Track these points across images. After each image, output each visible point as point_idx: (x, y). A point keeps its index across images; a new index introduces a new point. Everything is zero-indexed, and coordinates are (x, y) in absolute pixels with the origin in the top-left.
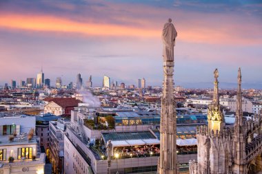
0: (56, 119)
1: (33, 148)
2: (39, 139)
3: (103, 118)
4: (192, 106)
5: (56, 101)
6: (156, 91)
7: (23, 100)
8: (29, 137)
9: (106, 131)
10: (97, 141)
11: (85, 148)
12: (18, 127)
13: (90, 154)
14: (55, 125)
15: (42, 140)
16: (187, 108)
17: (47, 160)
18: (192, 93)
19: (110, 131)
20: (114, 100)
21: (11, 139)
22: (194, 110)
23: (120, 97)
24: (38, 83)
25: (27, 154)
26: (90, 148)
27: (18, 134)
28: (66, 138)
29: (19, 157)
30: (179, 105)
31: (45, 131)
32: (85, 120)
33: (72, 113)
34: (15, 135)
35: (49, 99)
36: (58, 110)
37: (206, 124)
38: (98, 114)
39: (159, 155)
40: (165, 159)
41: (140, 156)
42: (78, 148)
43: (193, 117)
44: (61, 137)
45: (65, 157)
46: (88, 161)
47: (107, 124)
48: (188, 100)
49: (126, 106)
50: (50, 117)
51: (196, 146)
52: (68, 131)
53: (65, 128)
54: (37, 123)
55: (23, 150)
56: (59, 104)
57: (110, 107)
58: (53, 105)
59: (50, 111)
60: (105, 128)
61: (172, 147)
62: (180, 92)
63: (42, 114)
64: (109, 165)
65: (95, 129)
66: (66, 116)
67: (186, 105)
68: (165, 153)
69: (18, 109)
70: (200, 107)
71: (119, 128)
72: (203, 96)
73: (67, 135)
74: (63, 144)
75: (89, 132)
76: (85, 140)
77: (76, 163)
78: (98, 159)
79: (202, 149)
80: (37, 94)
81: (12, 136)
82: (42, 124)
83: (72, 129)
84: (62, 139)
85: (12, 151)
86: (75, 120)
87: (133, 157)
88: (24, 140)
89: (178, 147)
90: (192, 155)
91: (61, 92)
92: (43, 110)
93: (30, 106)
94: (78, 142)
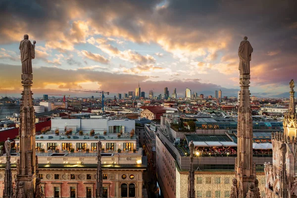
0: (149, 122)
1: (134, 144)
2: (138, 137)
3: (186, 123)
4: (267, 114)
5: (150, 108)
6: (231, 101)
7: (127, 108)
8: (131, 135)
9: (188, 134)
10: (182, 140)
11: (172, 146)
12: (123, 128)
13: (176, 151)
14: (149, 127)
15: (139, 137)
16: (262, 116)
17: (144, 153)
18: (266, 102)
19: (192, 133)
20: (194, 108)
21: (119, 136)
22: (268, 117)
23: (199, 106)
24: (136, 95)
25: (130, 148)
26: (176, 146)
27: (123, 132)
28: (157, 137)
29: (125, 149)
30: (254, 113)
31: (142, 132)
32: (172, 124)
33: (162, 118)
34: (122, 133)
35: (144, 107)
36: (151, 116)
37: (282, 131)
38: (181, 119)
39: (236, 155)
40: (242, 160)
41: (218, 155)
42: (166, 145)
43: (268, 124)
44: (153, 137)
45: (157, 151)
46: (175, 156)
47: (189, 128)
48: (262, 109)
49: (205, 113)
50: (145, 120)
51: (271, 150)
52: (158, 132)
53: (156, 130)
54: (136, 125)
55: (127, 144)
56: (152, 112)
57: (192, 114)
58: (148, 112)
59: (145, 117)
60: (187, 131)
61: (248, 151)
62: (254, 102)
63: (139, 119)
64: (192, 161)
65: (179, 131)
66: (157, 120)
67: (260, 112)
68: (242, 155)
69: (123, 114)
70: (275, 114)
71: (199, 131)
72: (278, 105)
73: (158, 135)
74: (155, 142)
75: (174, 133)
76: (172, 139)
77: (165, 157)
78: (182, 155)
79: (277, 154)
80: (136, 104)
81: (120, 134)
82: (140, 126)
83: (162, 131)
84: (155, 138)
85: (120, 145)
86: (164, 124)
87: (212, 155)
88: (128, 137)
89: (254, 150)
90: (267, 158)
91: (153, 102)
92: (140, 116)
93: (131, 112)
94: (166, 140)
